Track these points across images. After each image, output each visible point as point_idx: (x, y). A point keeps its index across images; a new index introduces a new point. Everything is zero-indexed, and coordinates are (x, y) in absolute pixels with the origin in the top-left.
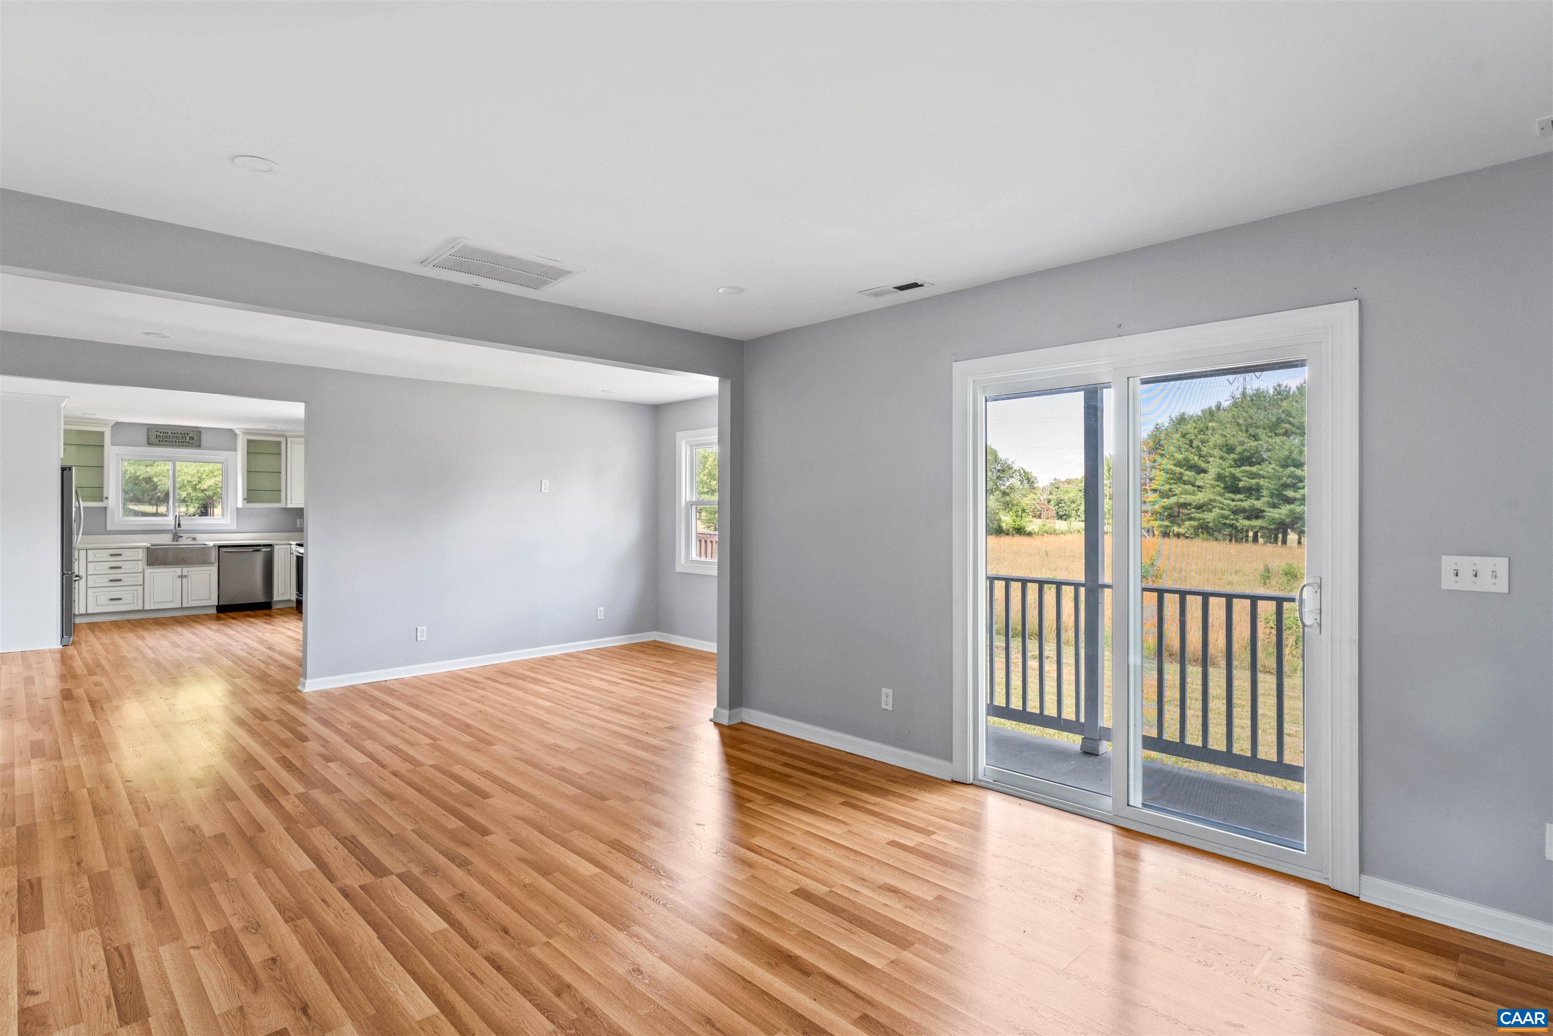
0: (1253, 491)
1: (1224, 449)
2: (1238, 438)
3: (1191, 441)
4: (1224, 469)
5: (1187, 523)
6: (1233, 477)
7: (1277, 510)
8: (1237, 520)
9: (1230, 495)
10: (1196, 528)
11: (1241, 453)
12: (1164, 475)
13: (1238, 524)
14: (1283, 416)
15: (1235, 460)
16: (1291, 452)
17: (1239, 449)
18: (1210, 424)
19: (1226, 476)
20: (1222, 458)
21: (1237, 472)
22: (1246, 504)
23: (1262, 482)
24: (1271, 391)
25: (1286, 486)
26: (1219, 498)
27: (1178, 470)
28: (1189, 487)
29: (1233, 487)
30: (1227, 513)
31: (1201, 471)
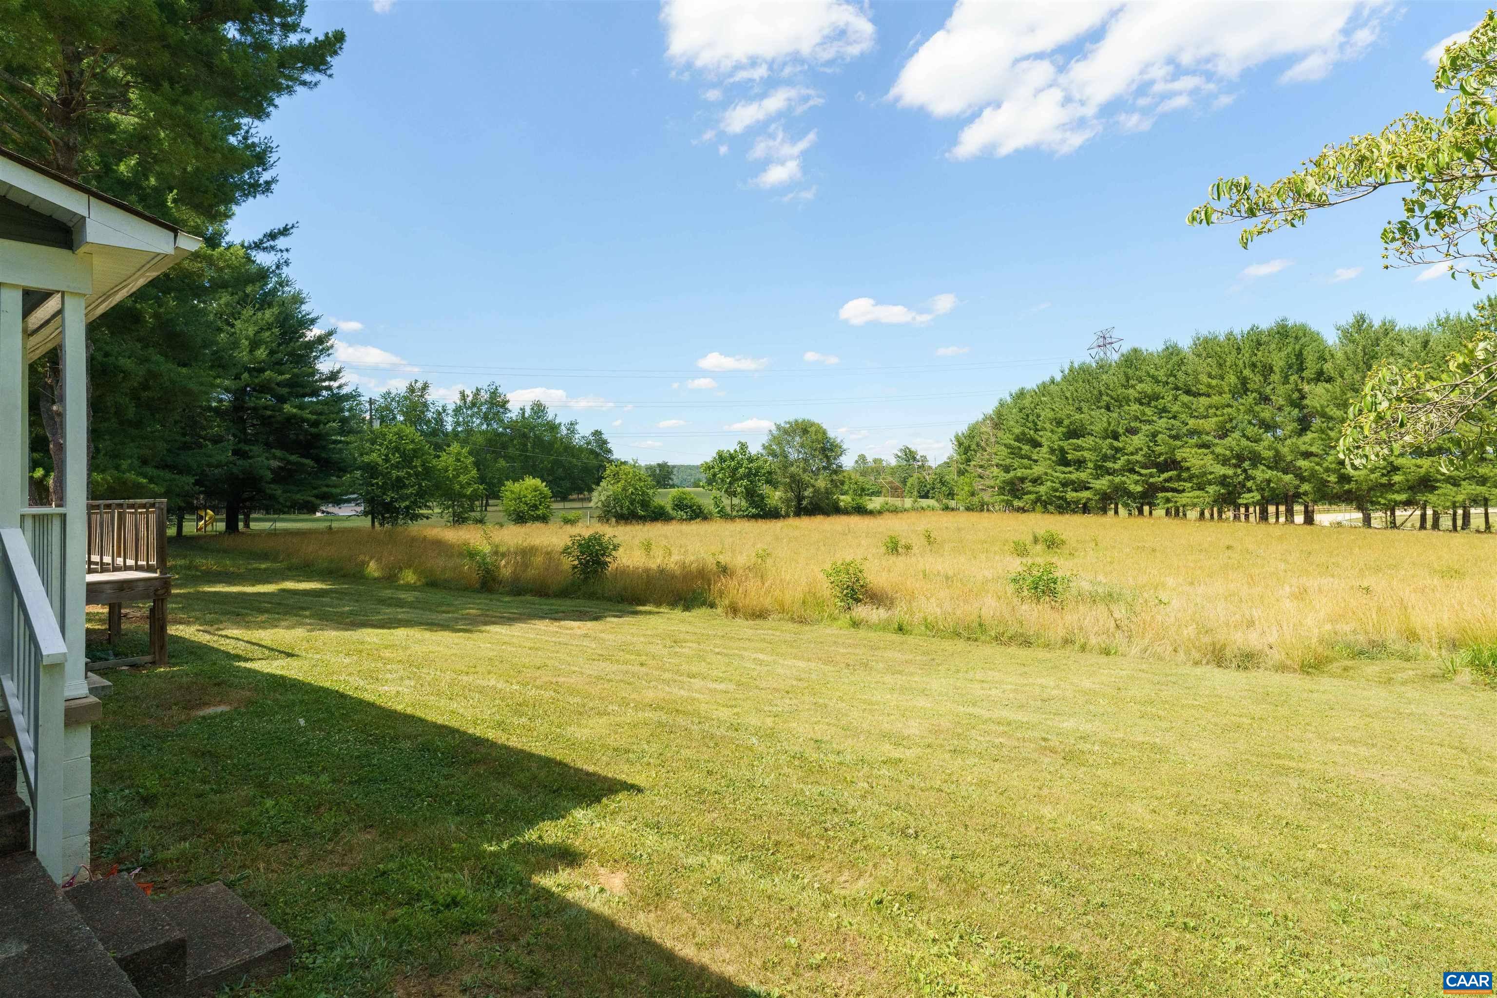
0: (1080, 464)
1: (1054, 423)
2: (1066, 411)
3: (1028, 416)
4: (1055, 443)
5: (1026, 497)
6: (1063, 450)
7: (1098, 482)
8: (1066, 492)
9: (1060, 468)
10: (1034, 502)
11: (1068, 427)
12: (1006, 450)
14: (1103, 388)
15: (1064, 434)
16: (1109, 424)
17: (1066, 422)
18: (1044, 399)
19: (1057, 450)
20: (1052, 431)
21: (1065, 444)
22: (1073, 477)
23: (1087, 454)
24: (1094, 365)
25: (1105, 458)
26: (1049, 471)
27: (1017, 444)
28: (1025, 461)
29: (1062, 460)
30: (1058, 485)
31: (1036, 444)
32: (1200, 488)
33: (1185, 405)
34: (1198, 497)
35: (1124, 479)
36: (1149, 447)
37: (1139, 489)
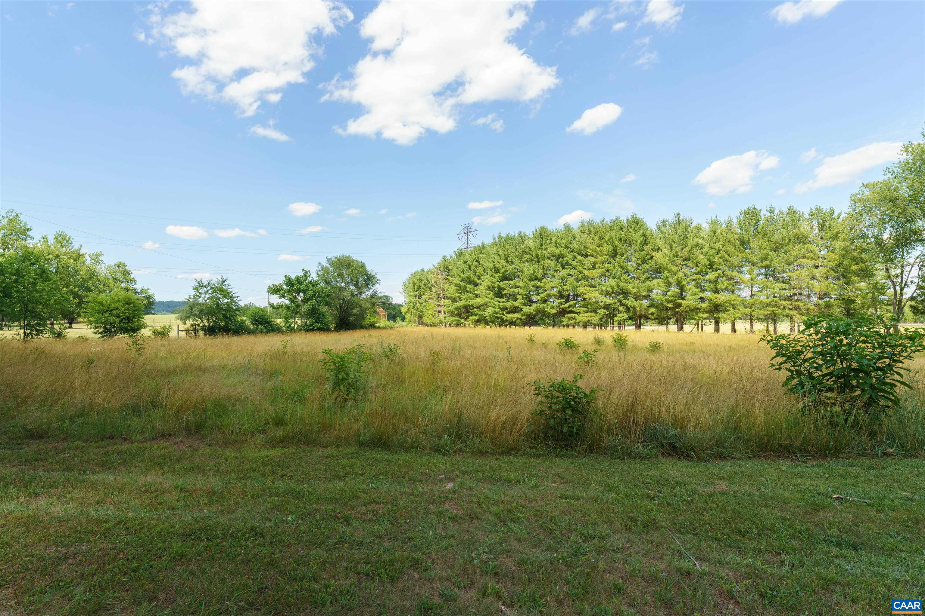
0: (512, 296)
1: (493, 270)
2: (501, 263)
3: (470, 266)
4: (494, 283)
5: (471, 318)
6: (499, 287)
7: (528, 307)
8: (503, 314)
9: (497, 299)
10: (478, 321)
11: (503, 273)
12: (454, 287)
13: (504, 317)
14: (527, 250)
15: (499, 277)
17: (502, 270)
18: (481, 255)
19: (495, 287)
20: (491, 276)
21: (502, 285)
22: (508, 304)
23: (517, 290)
24: (516, 235)
26: (491, 301)
27: (463, 284)
28: (471, 295)
29: (499, 294)
30: (497, 310)
31: (476, 285)
32: (594, 311)
33: (580, 262)
34: (591, 317)
35: (545, 305)
36: (561, 286)
37: (554, 311)
